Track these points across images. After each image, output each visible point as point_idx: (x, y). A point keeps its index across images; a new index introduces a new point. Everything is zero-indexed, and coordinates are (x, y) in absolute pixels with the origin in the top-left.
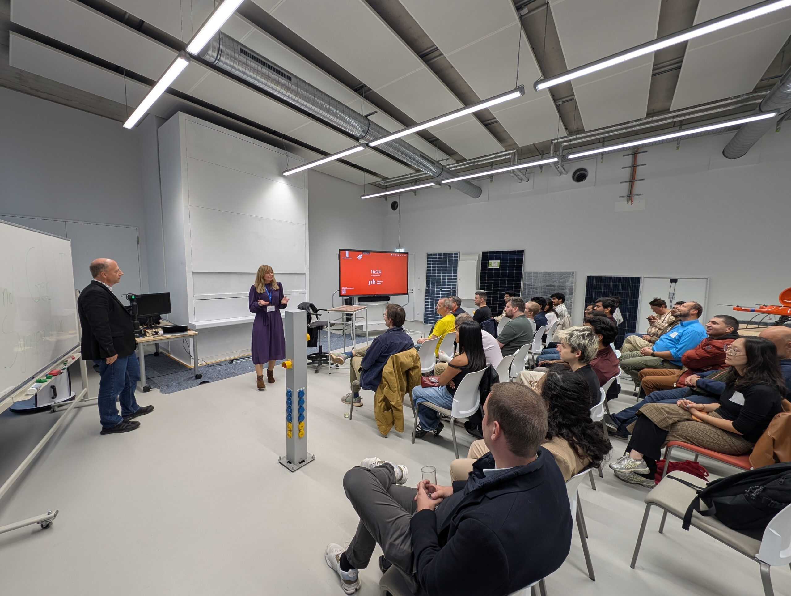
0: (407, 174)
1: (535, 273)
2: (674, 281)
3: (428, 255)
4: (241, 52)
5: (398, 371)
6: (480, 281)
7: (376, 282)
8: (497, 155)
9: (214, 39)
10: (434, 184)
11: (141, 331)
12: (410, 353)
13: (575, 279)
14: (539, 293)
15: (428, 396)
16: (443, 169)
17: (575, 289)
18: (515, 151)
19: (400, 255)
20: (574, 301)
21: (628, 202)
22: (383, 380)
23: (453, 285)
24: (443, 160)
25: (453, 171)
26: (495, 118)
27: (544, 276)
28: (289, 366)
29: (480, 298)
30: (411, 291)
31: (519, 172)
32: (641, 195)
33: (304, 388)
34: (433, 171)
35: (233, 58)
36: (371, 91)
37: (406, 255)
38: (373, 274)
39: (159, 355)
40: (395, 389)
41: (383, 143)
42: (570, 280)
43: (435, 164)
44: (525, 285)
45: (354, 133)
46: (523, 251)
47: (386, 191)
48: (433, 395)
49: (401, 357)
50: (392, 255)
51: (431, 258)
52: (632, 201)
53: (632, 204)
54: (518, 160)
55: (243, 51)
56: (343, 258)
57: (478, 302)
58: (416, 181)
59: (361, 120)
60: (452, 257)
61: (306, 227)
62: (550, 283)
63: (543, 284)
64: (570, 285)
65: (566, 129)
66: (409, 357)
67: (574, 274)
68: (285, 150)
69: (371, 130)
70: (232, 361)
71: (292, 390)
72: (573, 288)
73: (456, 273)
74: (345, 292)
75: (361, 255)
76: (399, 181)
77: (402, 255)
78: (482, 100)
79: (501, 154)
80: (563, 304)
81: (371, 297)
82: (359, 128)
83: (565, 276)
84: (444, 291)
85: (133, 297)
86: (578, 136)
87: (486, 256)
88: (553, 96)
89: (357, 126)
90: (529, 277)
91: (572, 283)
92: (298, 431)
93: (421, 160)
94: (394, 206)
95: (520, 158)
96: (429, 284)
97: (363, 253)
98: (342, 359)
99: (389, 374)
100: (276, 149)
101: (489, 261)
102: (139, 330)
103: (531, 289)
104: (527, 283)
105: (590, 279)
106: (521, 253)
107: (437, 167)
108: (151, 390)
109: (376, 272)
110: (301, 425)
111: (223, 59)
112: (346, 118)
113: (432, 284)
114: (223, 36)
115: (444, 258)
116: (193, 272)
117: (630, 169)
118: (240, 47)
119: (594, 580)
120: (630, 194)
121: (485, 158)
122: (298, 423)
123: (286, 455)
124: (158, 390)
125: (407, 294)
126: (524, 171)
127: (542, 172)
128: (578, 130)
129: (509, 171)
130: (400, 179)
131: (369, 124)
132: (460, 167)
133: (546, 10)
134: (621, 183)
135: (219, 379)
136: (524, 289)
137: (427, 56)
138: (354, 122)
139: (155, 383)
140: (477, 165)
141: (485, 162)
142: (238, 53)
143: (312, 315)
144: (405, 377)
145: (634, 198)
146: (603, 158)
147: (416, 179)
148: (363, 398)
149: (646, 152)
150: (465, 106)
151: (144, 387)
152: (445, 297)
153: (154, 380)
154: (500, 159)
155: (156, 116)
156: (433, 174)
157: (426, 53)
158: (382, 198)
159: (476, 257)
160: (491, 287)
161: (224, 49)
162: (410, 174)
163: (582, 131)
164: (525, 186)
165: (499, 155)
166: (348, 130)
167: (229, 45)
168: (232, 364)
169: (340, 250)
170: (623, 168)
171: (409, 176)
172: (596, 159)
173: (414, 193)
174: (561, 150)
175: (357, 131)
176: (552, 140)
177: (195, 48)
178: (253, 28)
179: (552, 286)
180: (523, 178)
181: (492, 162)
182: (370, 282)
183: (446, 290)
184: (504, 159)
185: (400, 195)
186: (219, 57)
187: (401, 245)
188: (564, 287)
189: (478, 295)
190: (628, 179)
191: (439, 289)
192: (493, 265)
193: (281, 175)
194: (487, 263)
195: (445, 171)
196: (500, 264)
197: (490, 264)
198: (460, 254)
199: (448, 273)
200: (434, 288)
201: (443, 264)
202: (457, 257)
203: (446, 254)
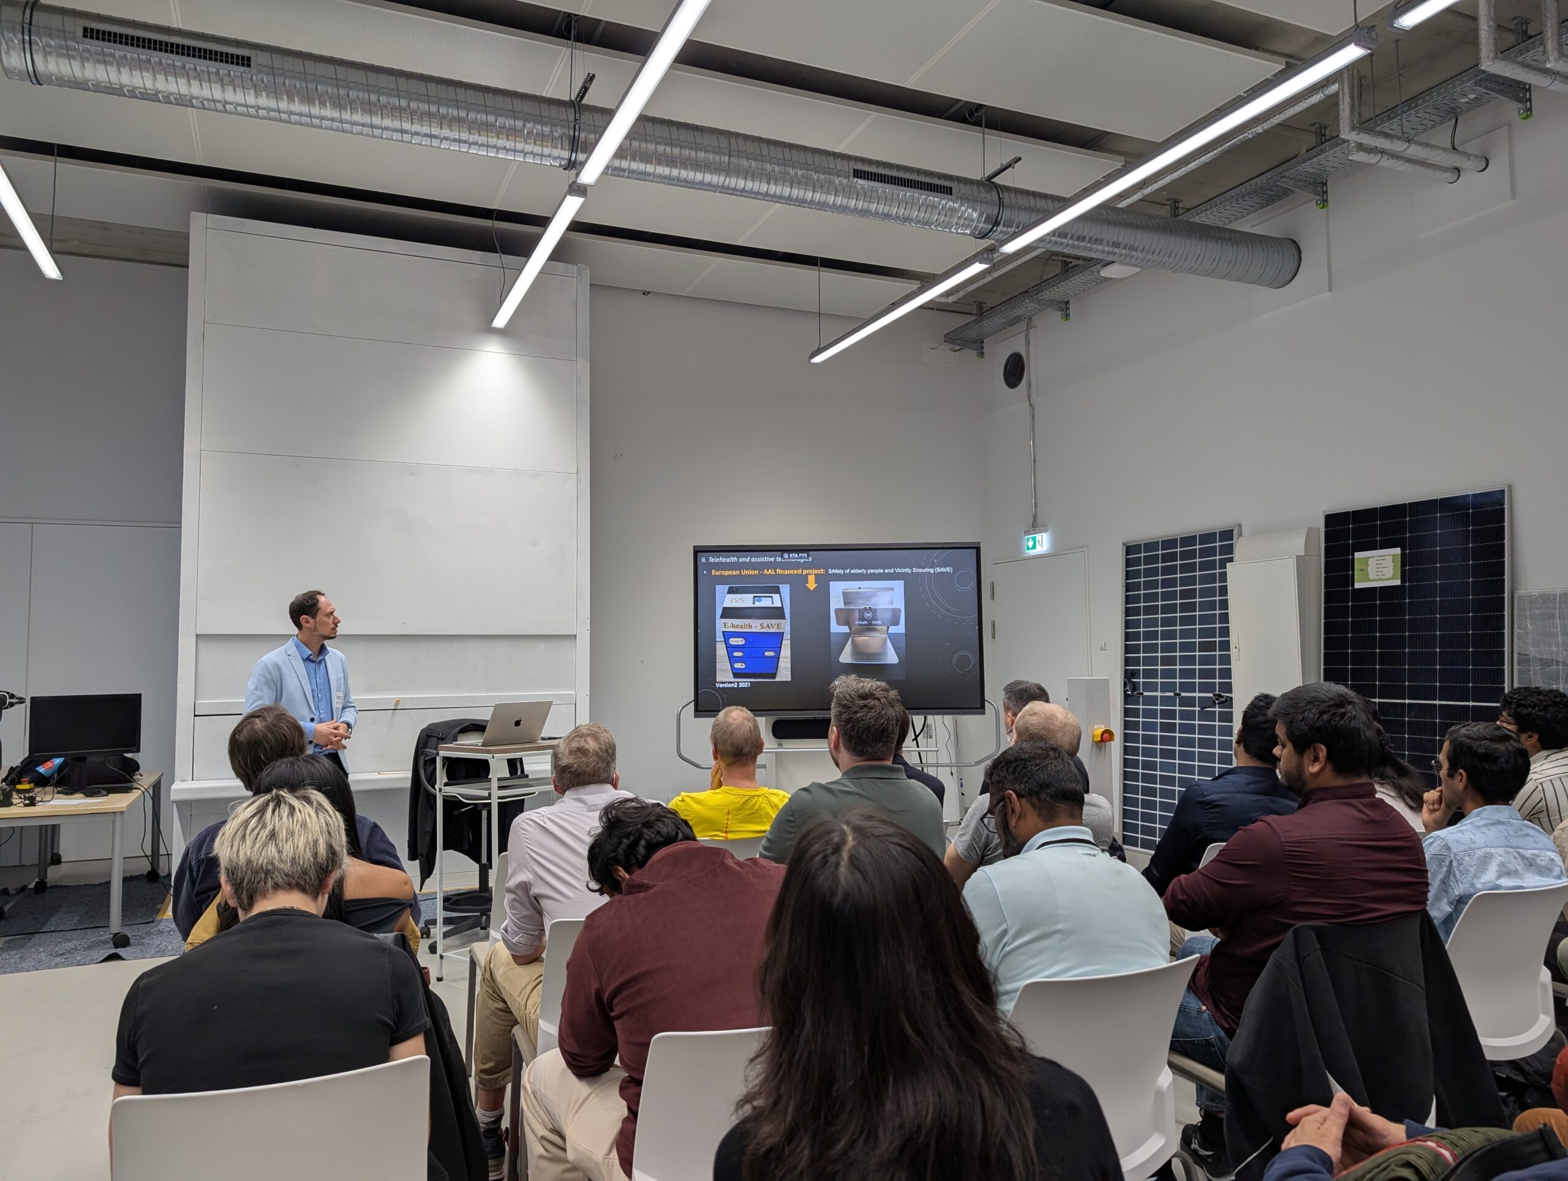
3: (1129, 549)
4: (83, 33)
23: (1221, 673)
24: (1006, 167)
43: (948, 191)
44: (1521, 660)
46: (1502, 494)
51: (1137, 562)
55: (89, 31)
60: (1211, 552)
61: (578, 480)
68: (496, 252)
84: (1190, 702)
87: (1345, 534)
90: (1541, 617)
94: (1015, 371)
96: (1134, 674)
100: (476, 255)
101: (1357, 555)
104: (1529, 651)
107: (963, 197)
113: (1149, 674)
115: (1185, 555)
116: (198, 637)
118: (77, 21)
131: (576, 120)
142: (77, 39)
159: (1297, 544)
160: (1372, 675)
169: (698, 551)
183: (1197, 695)
187: (1038, 520)
191: (1172, 694)
192: (1372, 572)
193: (488, 329)
194: (1350, 565)
195: (1012, 207)
196: (1403, 564)
197: (1362, 570)
198: (1240, 534)
199: (1204, 620)
200: (1153, 687)
201: (1185, 581)
202: (1229, 549)
203: (1189, 541)
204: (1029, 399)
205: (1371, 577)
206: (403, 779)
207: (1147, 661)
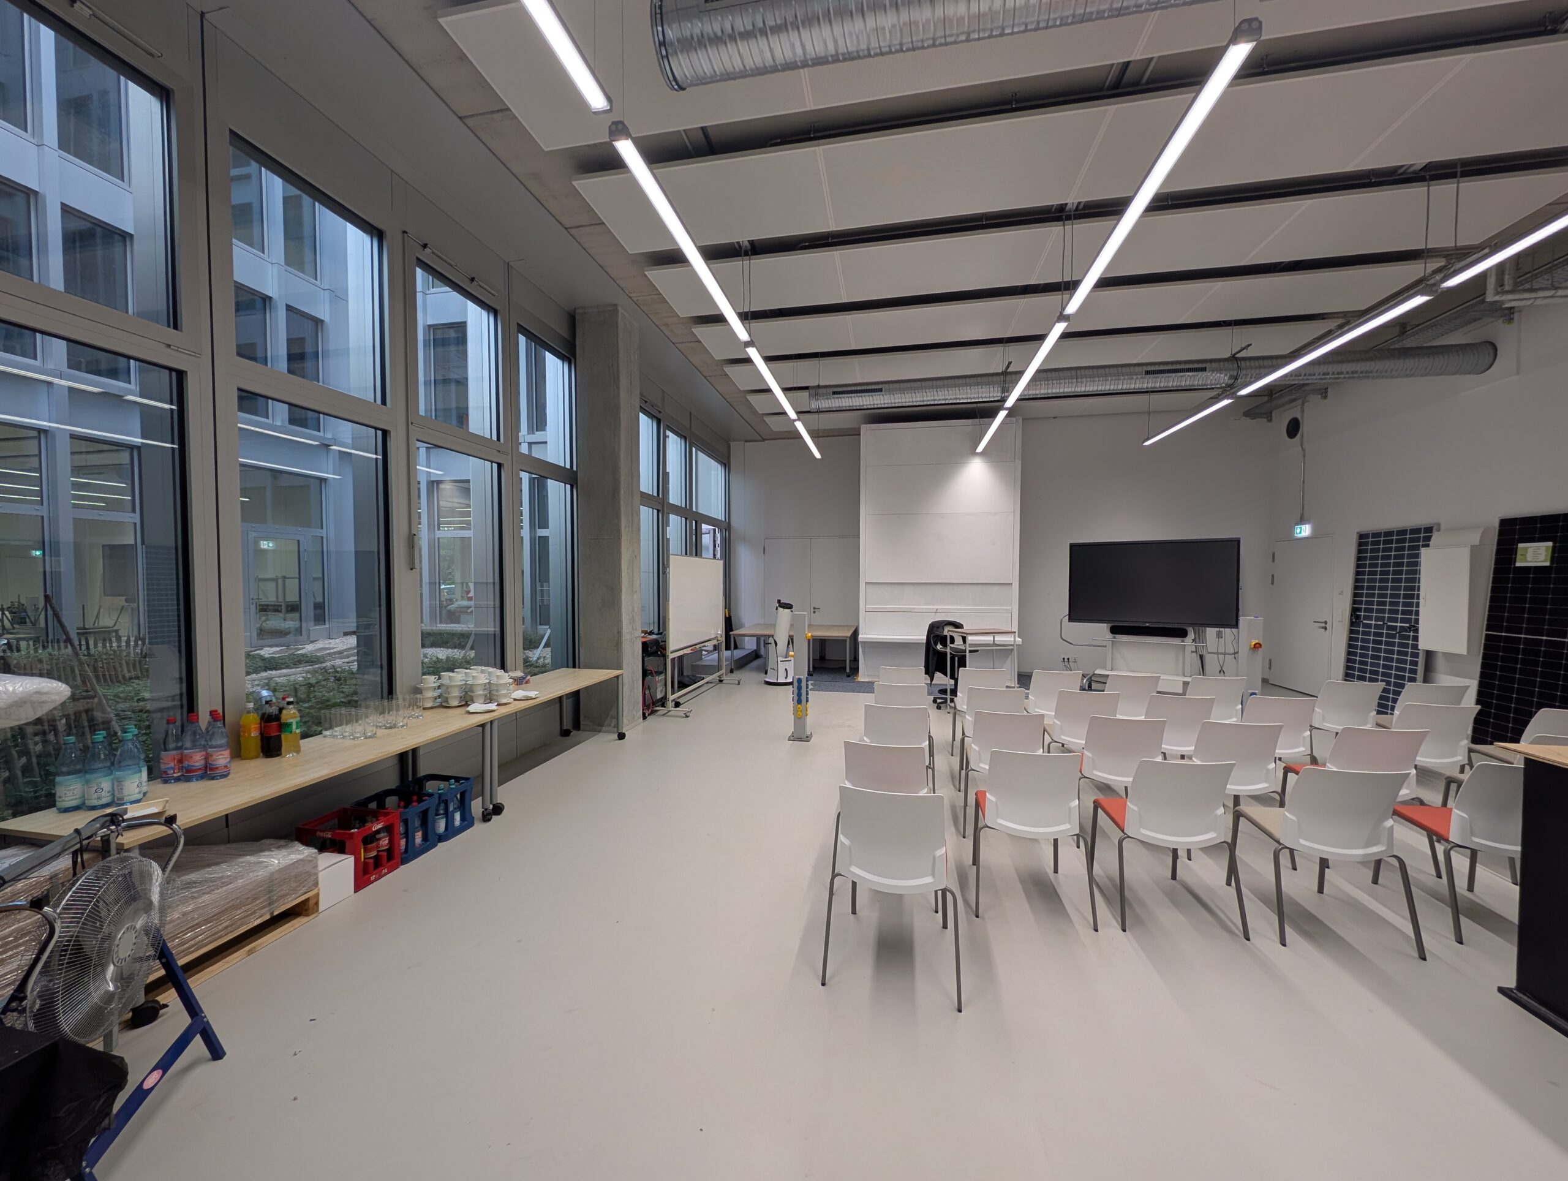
3: (1362, 536)
4: (832, 394)
6: (1487, 604)
16: (1239, 367)
30: (1323, 625)
34: (1209, 382)
35: (828, 400)
43: (1203, 369)
51: (1366, 544)
55: (835, 393)
60: (1418, 539)
61: (1015, 516)
87: (1513, 532)
94: (1294, 428)
96: (1359, 610)
100: (970, 421)
101: (1520, 545)
111: (821, 405)
113: (1367, 610)
114: (817, 388)
115: (1397, 541)
116: (866, 583)
118: (831, 389)
131: (1005, 379)
159: (1475, 539)
160: (1522, 621)
161: (819, 397)
167: (823, 393)
169: (1074, 546)
183: (1399, 624)
185: (1303, 404)
186: (818, 405)
187: (1304, 517)
191: (1381, 623)
192: (1529, 557)
193: (974, 453)
194: (1514, 551)
195: (1246, 369)
196: (1553, 552)
197: (1522, 555)
198: (1439, 530)
199: (1407, 581)
200: (1370, 618)
201: (1397, 557)
202: (1428, 539)
203: (1402, 532)
204: (1302, 446)
205: (1529, 559)
207: (1367, 603)
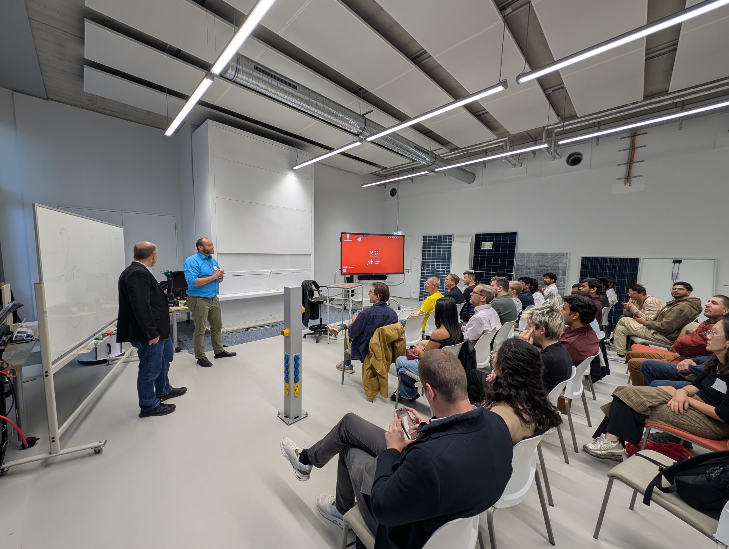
0: (405, 163)
1: (528, 254)
2: (677, 261)
3: (424, 237)
4: (255, 69)
5: (384, 342)
6: (473, 262)
7: (374, 262)
8: (489, 143)
9: (232, 60)
10: (428, 172)
11: (175, 301)
12: (395, 326)
13: (569, 260)
14: (532, 273)
15: (410, 366)
16: (436, 158)
17: (569, 270)
18: (507, 138)
19: (397, 238)
20: (567, 282)
21: (625, 184)
22: (370, 350)
23: (447, 265)
24: (436, 150)
25: (446, 159)
26: (485, 110)
27: (537, 257)
28: (287, 334)
29: (469, 277)
30: (408, 270)
31: (512, 158)
32: (639, 176)
33: (299, 353)
34: (427, 161)
35: (248, 75)
36: (368, 93)
37: (402, 238)
38: (371, 255)
39: (190, 322)
40: (381, 359)
41: (379, 138)
42: (564, 261)
43: (428, 154)
44: (517, 265)
45: (352, 131)
46: (516, 233)
47: (386, 179)
48: (414, 365)
49: (386, 329)
50: (389, 237)
51: (426, 240)
52: (630, 183)
53: (630, 186)
54: (510, 147)
55: (256, 68)
56: (344, 240)
57: (467, 282)
58: (414, 169)
59: (358, 118)
60: (446, 239)
61: (312, 213)
62: (543, 264)
63: (536, 264)
64: (563, 266)
65: (558, 116)
66: (394, 331)
67: (568, 255)
68: (294, 147)
69: (367, 126)
70: (247, 329)
71: (289, 355)
72: (566, 269)
73: (450, 254)
74: (346, 271)
75: (361, 238)
76: (397, 170)
77: (399, 238)
78: (471, 94)
79: (494, 142)
80: (554, 284)
81: (369, 276)
82: (356, 126)
83: (558, 256)
84: (439, 271)
85: (169, 274)
86: (570, 122)
87: (480, 238)
88: (542, 86)
89: (355, 124)
90: (522, 257)
91: (566, 264)
92: (294, 390)
93: (415, 151)
94: (393, 193)
95: (513, 145)
96: (424, 264)
97: (363, 236)
98: (337, 330)
99: (375, 345)
100: (287, 147)
101: (483, 243)
102: (174, 301)
103: (524, 269)
104: (519, 264)
105: (585, 260)
106: (514, 235)
107: (430, 156)
108: (181, 350)
109: (374, 253)
110: (296, 386)
111: (240, 76)
112: (345, 117)
113: (427, 265)
114: (240, 57)
115: (439, 240)
116: (217, 253)
117: (628, 151)
118: (254, 64)
119: (554, 545)
120: (628, 176)
121: (478, 146)
122: (294, 383)
123: (284, 410)
124: (187, 351)
125: (403, 273)
126: (517, 157)
127: (535, 157)
128: (571, 115)
129: (502, 157)
130: (398, 169)
131: (366, 122)
132: (454, 156)
133: (529, 7)
134: (618, 165)
135: (236, 344)
136: (517, 270)
137: (418, 59)
138: (352, 120)
139: (185, 346)
140: (470, 153)
141: (478, 150)
142: (252, 70)
143: (314, 291)
144: (391, 348)
145: (633, 180)
146: (598, 142)
147: (413, 167)
148: (354, 366)
149: (646, 133)
150: (455, 100)
151: (176, 348)
152: (434, 276)
153: (184, 342)
154: (493, 146)
155: (191, 124)
156: (427, 163)
157: (417, 56)
158: (382, 186)
159: (470, 239)
160: (484, 267)
161: (241, 67)
162: (407, 163)
163: (575, 117)
164: (519, 171)
165: (492, 142)
166: (347, 128)
167: (245, 64)
168: (247, 332)
169: (342, 233)
170: (620, 151)
171: (407, 165)
172: (591, 143)
173: (412, 180)
174: (554, 135)
175: (355, 128)
176: (544, 127)
177: (217, 69)
178: (266, 47)
179: (545, 266)
180: (516, 163)
181: (486, 150)
182: (369, 262)
183: (440, 269)
184: (497, 147)
185: (398, 183)
186: (236, 74)
187: (399, 229)
188: (557, 269)
189: (467, 275)
190: (626, 162)
191: (434, 269)
192: (486, 246)
193: (291, 169)
194: (480, 245)
196: (493, 245)
197: (483, 246)
198: (454, 236)
199: (443, 254)
200: (429, 268)
201: (438, 245)
202: (451, 239)
203: (441, 236)
204: (397, 200)
206: (282, 292)
207: (427, 262)
